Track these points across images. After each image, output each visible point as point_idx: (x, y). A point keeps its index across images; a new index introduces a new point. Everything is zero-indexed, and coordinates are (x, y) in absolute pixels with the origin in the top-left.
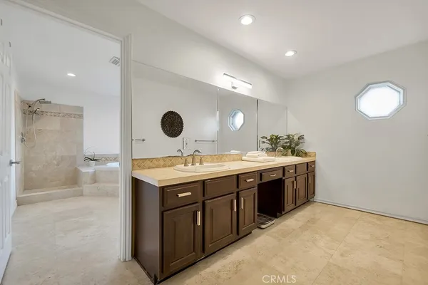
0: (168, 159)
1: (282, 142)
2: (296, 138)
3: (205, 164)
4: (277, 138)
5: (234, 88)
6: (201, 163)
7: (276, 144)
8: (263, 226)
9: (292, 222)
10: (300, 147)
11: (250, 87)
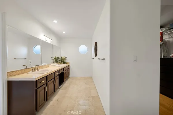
0: (23, 70)
1: (59, 60)
2: (64, 58)
3: (39, 70)
4: (58, 58)
5: (46, 40)
6: (38, 70)
7: (57, 60)
8: (59, 88)
9: (66, 84)
10: (65, 61)
11: (51, 40)
